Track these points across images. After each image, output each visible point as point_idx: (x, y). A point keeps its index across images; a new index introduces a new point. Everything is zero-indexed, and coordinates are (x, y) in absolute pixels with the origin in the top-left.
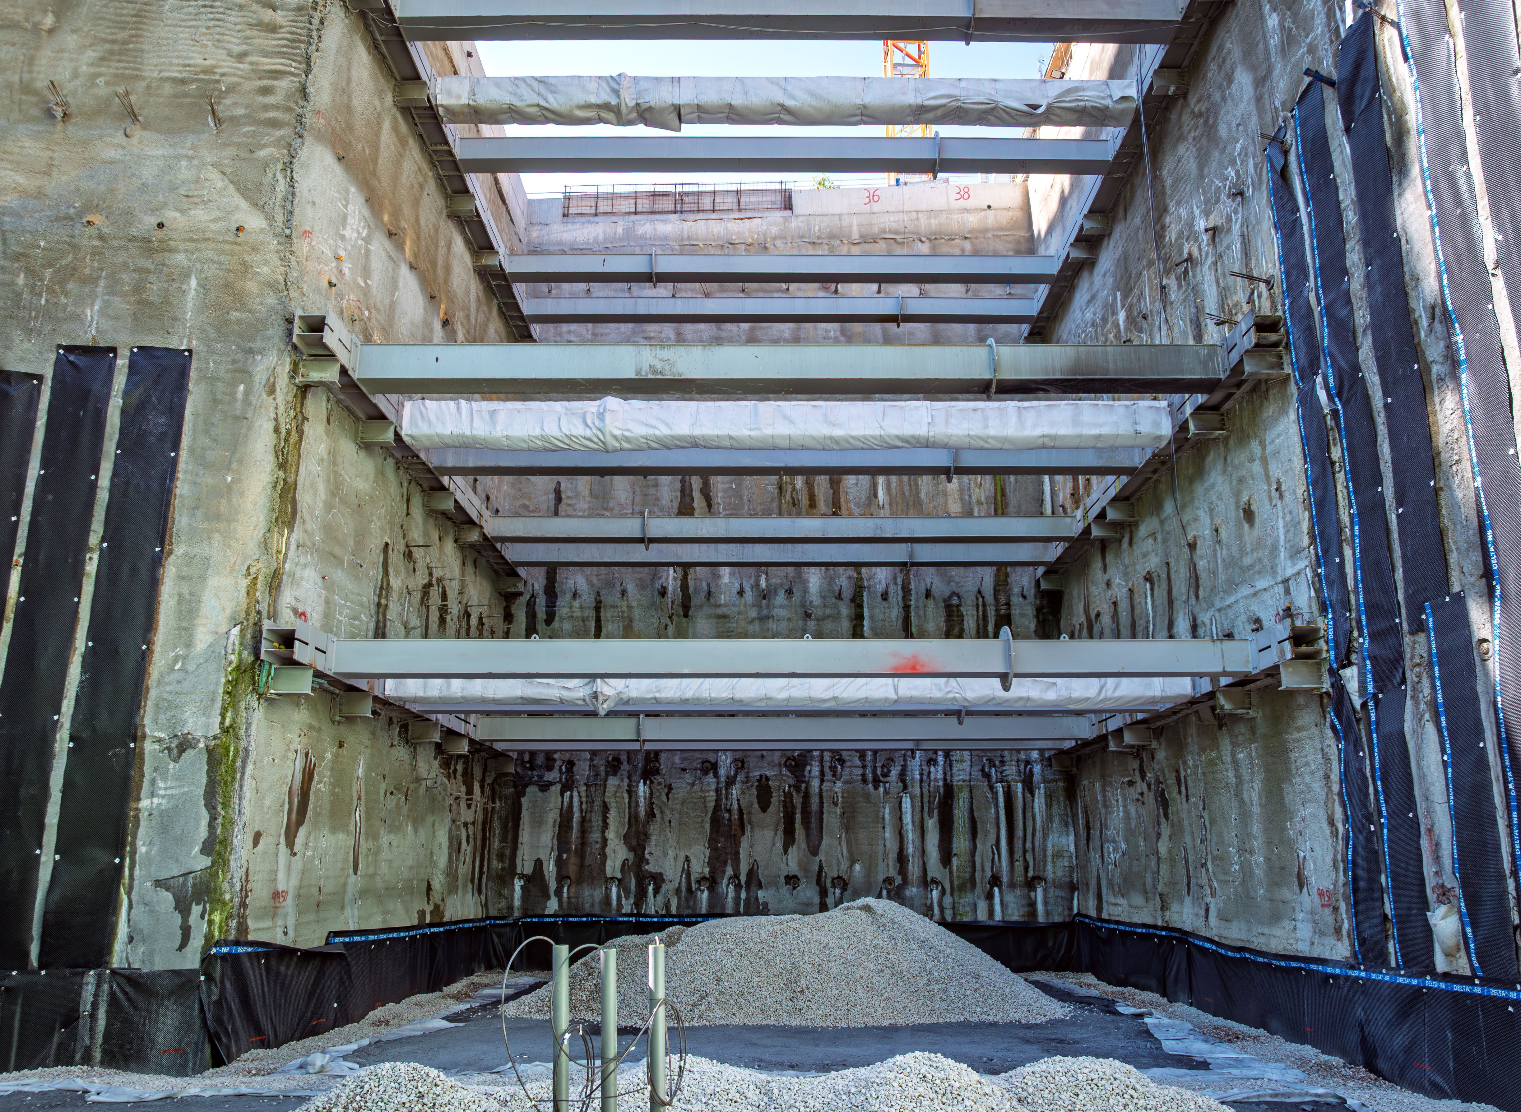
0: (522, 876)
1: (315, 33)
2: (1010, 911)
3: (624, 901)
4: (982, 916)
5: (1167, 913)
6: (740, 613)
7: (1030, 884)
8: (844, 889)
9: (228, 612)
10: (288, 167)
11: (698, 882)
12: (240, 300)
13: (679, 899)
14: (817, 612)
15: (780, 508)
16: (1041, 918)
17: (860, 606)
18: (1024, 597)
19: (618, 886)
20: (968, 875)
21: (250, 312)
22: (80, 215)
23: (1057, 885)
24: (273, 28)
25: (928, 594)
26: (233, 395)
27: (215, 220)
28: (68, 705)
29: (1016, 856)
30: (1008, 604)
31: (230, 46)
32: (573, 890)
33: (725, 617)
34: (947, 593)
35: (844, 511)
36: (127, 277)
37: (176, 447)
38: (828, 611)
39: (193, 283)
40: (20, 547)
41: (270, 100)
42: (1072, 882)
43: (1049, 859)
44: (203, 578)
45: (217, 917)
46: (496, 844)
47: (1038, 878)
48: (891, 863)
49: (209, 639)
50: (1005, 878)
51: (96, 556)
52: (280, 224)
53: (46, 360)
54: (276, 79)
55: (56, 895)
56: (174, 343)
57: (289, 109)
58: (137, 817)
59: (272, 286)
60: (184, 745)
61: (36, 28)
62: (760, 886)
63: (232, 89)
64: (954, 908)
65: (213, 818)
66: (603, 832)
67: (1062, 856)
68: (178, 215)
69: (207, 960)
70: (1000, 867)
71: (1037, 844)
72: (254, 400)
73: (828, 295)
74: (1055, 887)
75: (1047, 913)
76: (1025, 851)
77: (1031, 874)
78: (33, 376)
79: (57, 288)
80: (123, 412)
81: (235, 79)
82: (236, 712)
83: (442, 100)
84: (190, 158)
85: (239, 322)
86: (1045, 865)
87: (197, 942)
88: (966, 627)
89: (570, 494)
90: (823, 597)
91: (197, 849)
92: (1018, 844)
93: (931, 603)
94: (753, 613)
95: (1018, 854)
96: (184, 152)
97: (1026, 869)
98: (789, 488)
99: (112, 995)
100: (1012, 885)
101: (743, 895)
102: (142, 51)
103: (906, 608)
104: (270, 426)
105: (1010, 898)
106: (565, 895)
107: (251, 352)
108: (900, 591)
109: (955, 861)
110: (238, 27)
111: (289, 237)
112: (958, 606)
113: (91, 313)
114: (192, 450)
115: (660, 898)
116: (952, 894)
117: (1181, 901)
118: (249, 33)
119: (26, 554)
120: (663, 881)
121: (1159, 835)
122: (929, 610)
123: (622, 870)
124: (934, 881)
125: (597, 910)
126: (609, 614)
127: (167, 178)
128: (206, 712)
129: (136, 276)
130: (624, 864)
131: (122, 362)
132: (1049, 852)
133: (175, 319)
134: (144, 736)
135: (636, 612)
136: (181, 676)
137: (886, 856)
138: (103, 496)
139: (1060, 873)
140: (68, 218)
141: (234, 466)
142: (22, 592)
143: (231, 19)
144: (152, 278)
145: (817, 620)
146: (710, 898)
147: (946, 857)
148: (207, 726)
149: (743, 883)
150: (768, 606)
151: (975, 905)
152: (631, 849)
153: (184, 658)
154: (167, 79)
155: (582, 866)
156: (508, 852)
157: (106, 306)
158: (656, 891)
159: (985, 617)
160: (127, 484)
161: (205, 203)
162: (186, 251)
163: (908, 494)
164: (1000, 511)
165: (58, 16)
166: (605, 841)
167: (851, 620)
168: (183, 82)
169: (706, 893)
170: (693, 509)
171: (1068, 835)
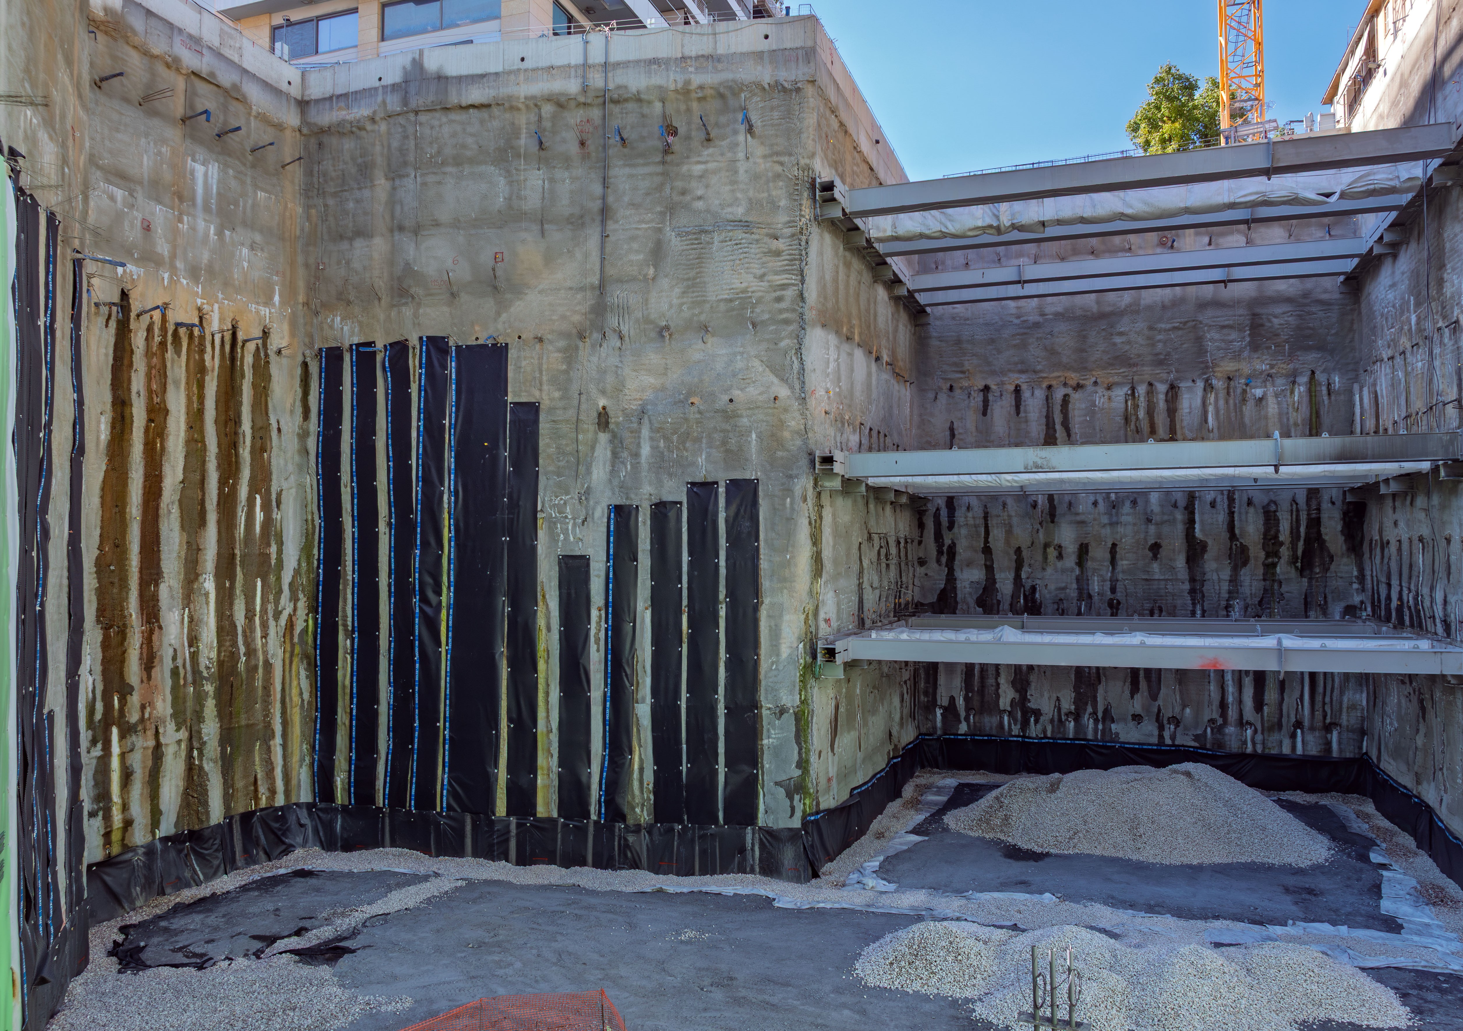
0: (941, 707)
1: (804, 252)
2: (1309, 748)
3: (1013, 726)
4: (1286, 750)
5: (1420, 787)
6: (1095, 520)
7: (1328, 728)
8: (1177, 726)
9: (796, 635)
10: (799, 351)
11: (1067, 715)
12: (781, 444)
13: (1053, 727)
14: (1157, 518)
15: (1126, 436)
16: (1335, 753)
17: (1192, 513)
18: (1333, 503)
19: (1009, 716)
20: (1276, 720)
21: (787, 450)
22: (687, 399)
23: (1349, 730)
24: (778, 253)
25: (1250, 503)
26: (784, 505)
27: (760, 394)
28: (721, 690)
29: (1317, 708)
30: (1319, 509)
31: (754, 271)
32: (977, 718)
33: (1083, 522)
34: (1266, 502)
35: (1179, 435)
36: (716, 436)
37: (757, 539)
38: (1166, 517)
39: (754, 436)
40: (685, 602)
41: (783, 305)
42: (1363, 728)
43: (1345, 710)
44: (781, 616)
45: (807, 802)
46: (922, 685)
47: (1334, 724)
48: (1214, 708)
49: (788, 651)
50: (1306, 723)
51: (724, 606)
52: (798, 391)
53: (682, 492)
54: (784, 289)
55: (729, 788)
56: (747, 476)
57: (794, 310)
58: (762, 749)
59: (798, 433)
60: (782, 711)
61: (645, 279)
62: (1113, 721)
63: (759, 301)
64: (1263, 743)
65: (800, 749)
66: (996, 679)
67: (1356, 708)
68: (739, 392)
69: (805, 823)
70: (1303, 715)
71: (1334, 699)
72: (796, 507)
73: (1165, 251)
74: (1348, 731)
75: (1341, 750)
76: (1324, 704)
77: (1328, 721)
78: (677, 503)
79: (681, 447)
80: (726, 521)
81: (760, 294)
82: (806, 692)
83: (874, 234)
84: (742, 354)
85: (782, 458)
86: (1341, 714)
87: (798, 814)
88: (1281, 528)
89: (961, 431)
90: (1162, 506)
91: (794, 766)
92: (1319, 698)
93: (1252, 510)
94: (1105, 520)
95: (1318, 705)
96: (738, 350)
97: (1325, 717)
98: (1133, 418)
99: (760, 839)
100: (1312, 729)
101: (1100, 727)
102: (705, 283)
103: (1231, 514)
104: (806, 522)
105: (1310, 738)
106: (972, 720)
107: (791, 477)
108: (1226, 501)
109: (1266, 709)
110: (758, 256)
111: (804, 399)
112: (1275, 512)
113: (701, 460)
114: (766, 541)
115: (1039, 726)
116: (1263, 733)
117: (1429, 783)
118: (764, 259)
119: (688, 606)
120: (1041, 714)
121: (1418, 731)
122: (1250, 515)
123: (1011, 705)
124: (1249, 723)
125: (994, 732)
126: (994, 522)
127: (731, 368)
128: (791, 692)
129: (722, 434)
130: (1012, 701)
131: (722, 490)
132: (1345, 705)
133: (747, 460)
134: (762, 706)
135: (1015, 520)
136: (775, 673)
137: (1210, 703)
138: (723, 571)
139: (1353, 721)
140: (681, 402)
141: (790, 549)
142: (689, 627)
143: (753, 251)
144: (731, 435)
145: (1157, 524)
146: (1075, 727)
147: (1259, 705)
148: (793, 700)
149: (1100, 717)
150: (1117, 514)
151: (1281, 742)
152: (1017, 691)
153: (776, 662)
154: (722, 300)
155: (982, 702)
156: (931, 690)
157: (709, 455)
158: (1036, 721)
159: (1298, 520)
160: (735, 564)
161: (754, 382)
162: (747, 416)
163: (1233, 419)
164: (1314, 431)
165: (655, 267)
166: (998, 685)
167: (1185, 524)
168: (731, 300)
169: (1072, 723)
170: (1056, 439)
171: (1362, 692)
